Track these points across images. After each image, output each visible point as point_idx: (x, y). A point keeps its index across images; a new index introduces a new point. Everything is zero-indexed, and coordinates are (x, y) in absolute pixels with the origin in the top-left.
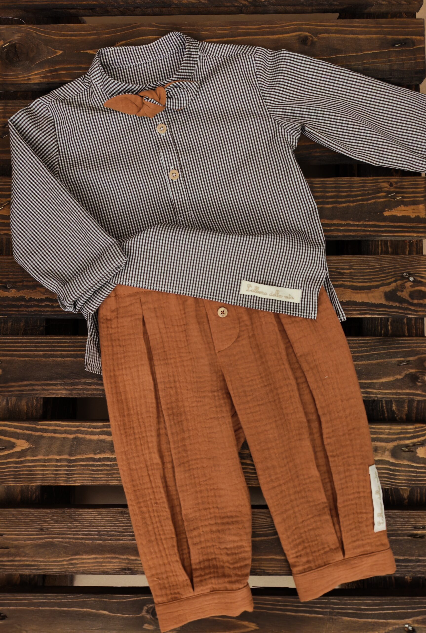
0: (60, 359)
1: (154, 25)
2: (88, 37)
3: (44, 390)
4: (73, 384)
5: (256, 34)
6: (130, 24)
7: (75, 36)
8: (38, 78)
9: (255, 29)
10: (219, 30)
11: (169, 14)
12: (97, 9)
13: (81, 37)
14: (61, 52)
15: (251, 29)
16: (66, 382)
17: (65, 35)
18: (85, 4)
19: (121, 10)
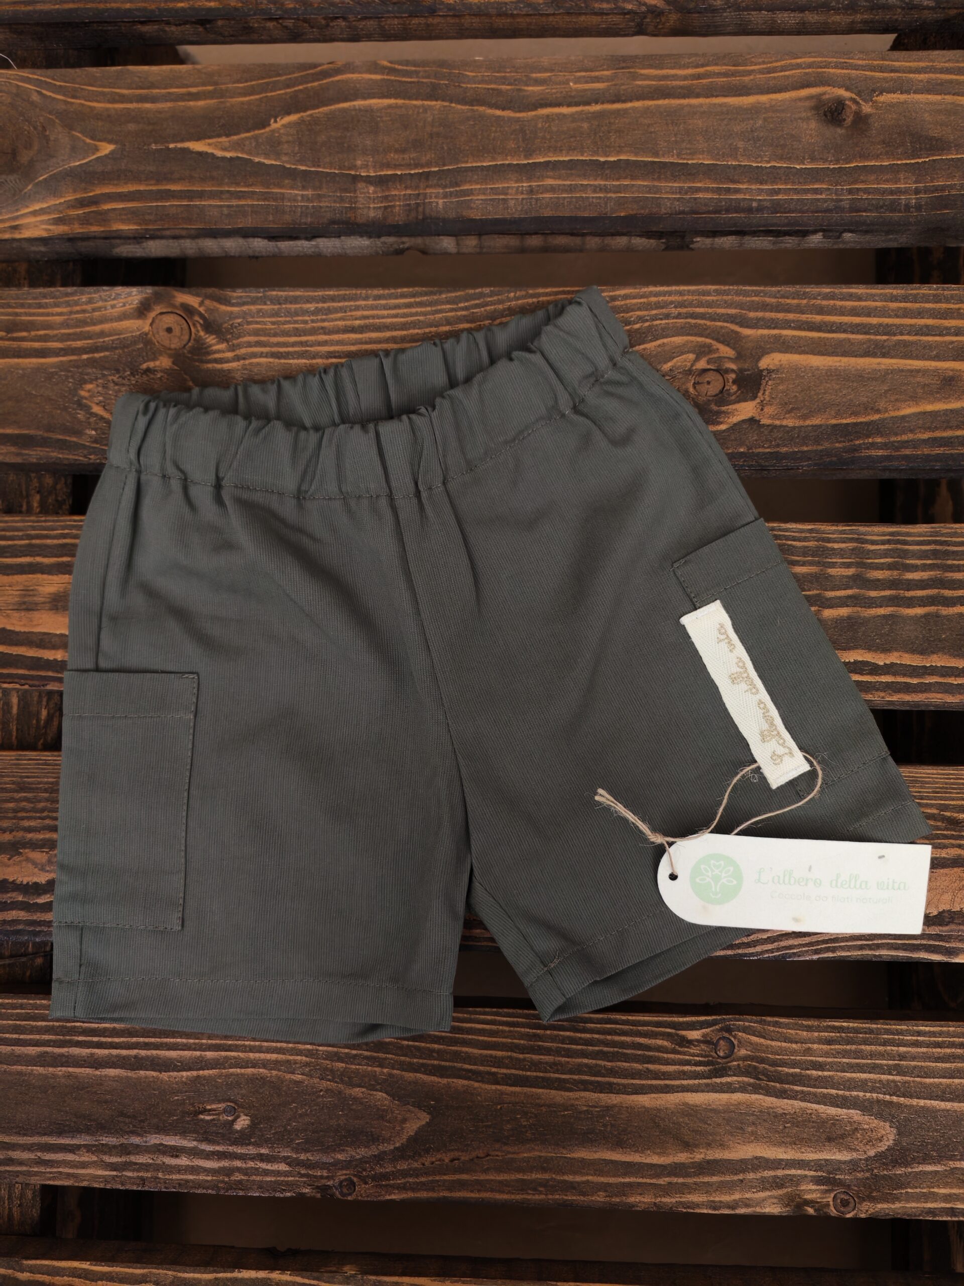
0: (88, 1071)
1: (385, 68)
2: (192, 103)
3: (41, 1162)
4: (125, 1150)
5: (688, 93)
6: (315, 66)
7: (153, 100)
8: (42, 222)
9: (685, 78)
10: (577, 81)
11: (429, 34)
12: (220, 23)
13: (169, 104)
14: (111, 147)
15: (675, 77)
16: (106, 1140)
17: (123, 99)
18: (183, 9)
19: (289, 23)
